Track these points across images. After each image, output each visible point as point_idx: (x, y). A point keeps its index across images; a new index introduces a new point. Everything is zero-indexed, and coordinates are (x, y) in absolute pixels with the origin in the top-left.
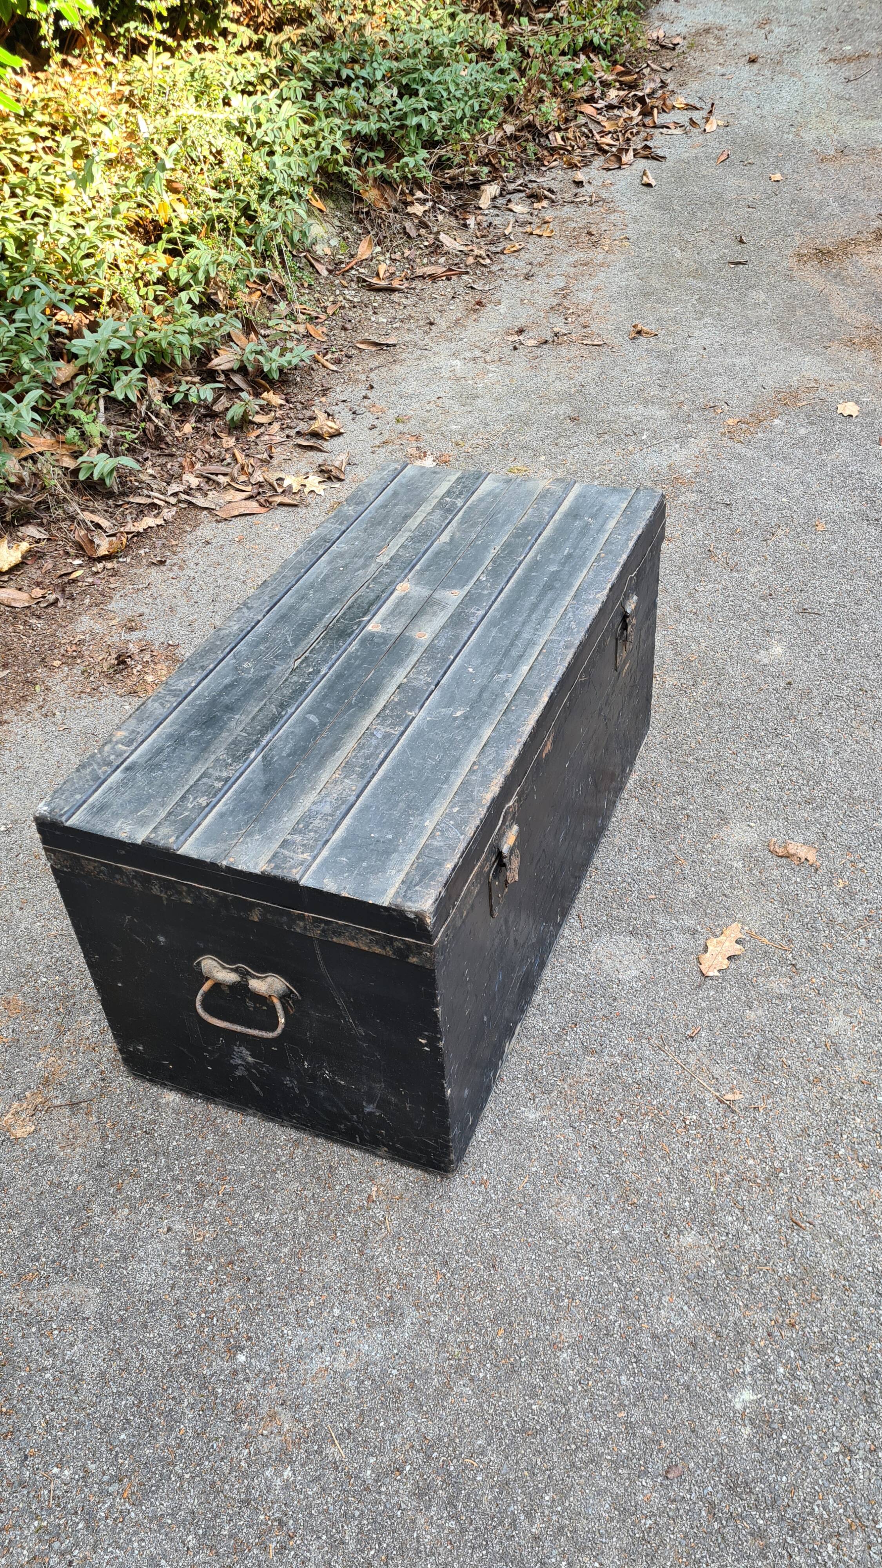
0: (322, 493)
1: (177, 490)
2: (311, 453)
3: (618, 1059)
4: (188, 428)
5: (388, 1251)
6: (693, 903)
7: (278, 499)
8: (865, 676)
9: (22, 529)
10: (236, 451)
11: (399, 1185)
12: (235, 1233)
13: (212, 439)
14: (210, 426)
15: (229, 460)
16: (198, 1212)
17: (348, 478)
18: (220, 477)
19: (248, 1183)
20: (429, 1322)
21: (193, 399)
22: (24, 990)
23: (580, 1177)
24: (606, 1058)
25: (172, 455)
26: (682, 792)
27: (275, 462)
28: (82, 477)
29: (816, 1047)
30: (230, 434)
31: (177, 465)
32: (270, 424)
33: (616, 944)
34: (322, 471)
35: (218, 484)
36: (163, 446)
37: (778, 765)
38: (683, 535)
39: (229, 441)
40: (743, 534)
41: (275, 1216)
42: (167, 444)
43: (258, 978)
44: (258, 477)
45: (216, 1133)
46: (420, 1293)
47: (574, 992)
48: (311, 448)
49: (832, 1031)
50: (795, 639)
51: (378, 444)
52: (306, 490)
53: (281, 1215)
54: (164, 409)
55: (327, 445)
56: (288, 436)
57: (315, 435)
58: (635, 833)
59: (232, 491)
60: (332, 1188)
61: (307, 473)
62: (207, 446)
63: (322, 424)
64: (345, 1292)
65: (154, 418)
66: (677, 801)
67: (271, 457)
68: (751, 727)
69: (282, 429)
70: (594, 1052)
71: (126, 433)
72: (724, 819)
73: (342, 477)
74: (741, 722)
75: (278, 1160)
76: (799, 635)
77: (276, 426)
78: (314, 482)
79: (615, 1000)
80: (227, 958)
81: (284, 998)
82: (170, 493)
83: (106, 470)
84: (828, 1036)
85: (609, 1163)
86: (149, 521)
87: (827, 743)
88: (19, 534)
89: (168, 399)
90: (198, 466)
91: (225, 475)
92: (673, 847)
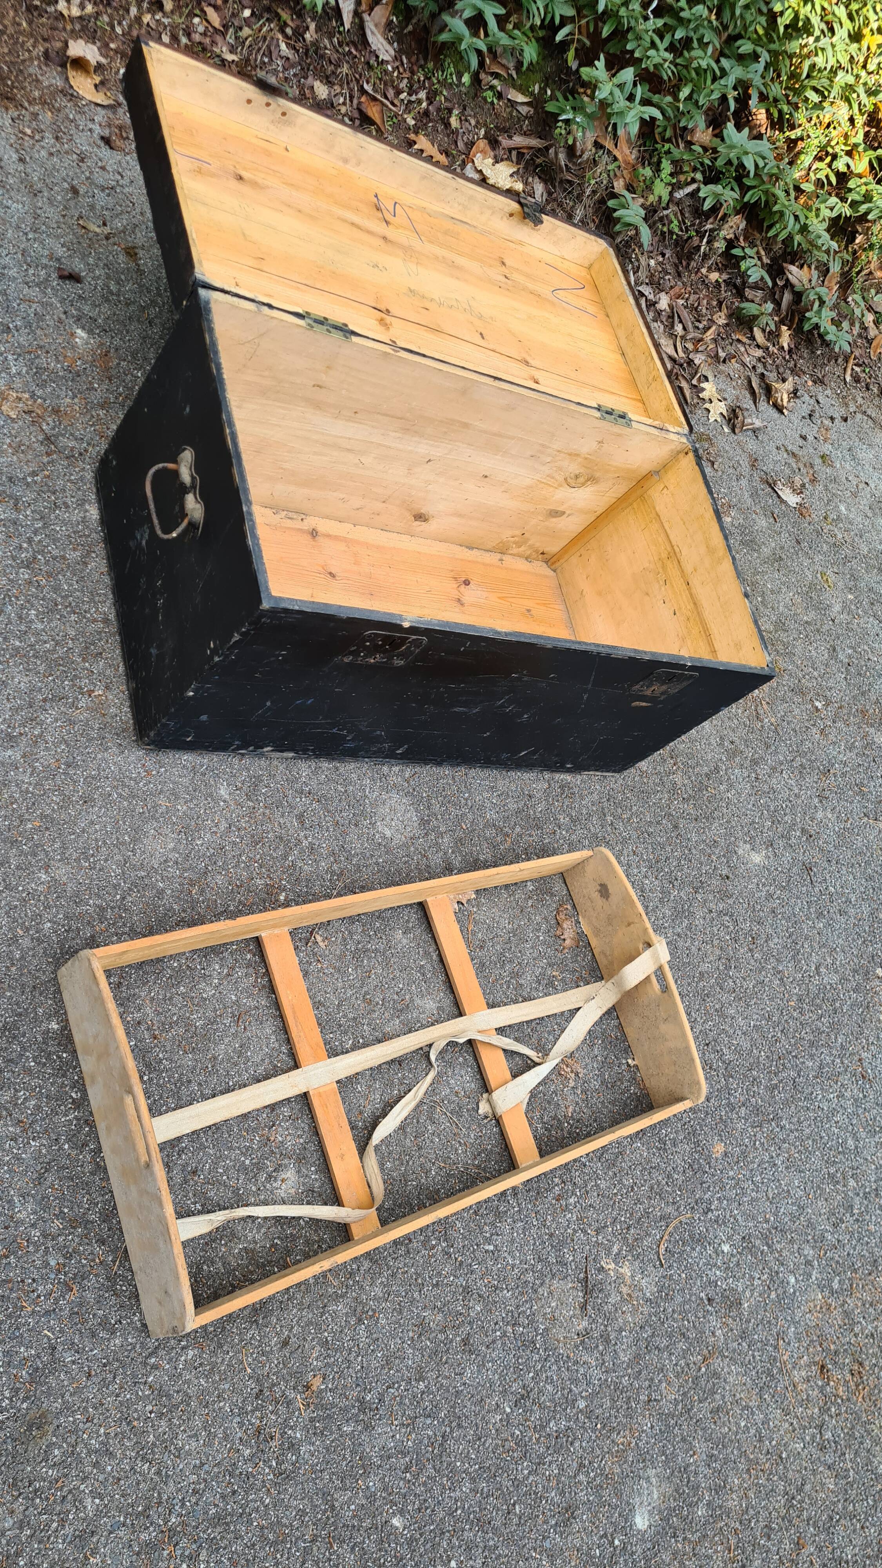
0: (712, 420)
1: (646, 293)
2: (748, 396)
3: (305, 843)
4: (714, 276)
5: (56, 720)
6: (475, 860)
7: (684, 384)
8: (768, 938)
9: (537, 180)
10: (714, 328)
11: (113, 710)
12: (11, 601)
13: (715, 303)
14: (725, 293)
15: (701, 326)
16: (13, 567)
17: (740, 437)
18: (680, 326)
19: (55, 596)
20: (17, 768)
21: (743, 265)
22: (122, 363)
23: (192, 844)
24: (302, 834)
25: (679, 275)
26: (574, 820)
27: (722, 367)
28: (611, 203)
29: (397, 993)
30: (730, 316)
31: (673, 283)
32: (758, 346)
33: (407, 811)
34: (734, 411)
35: (673, 327)
36: (684, 263)
37: (642, 891)
38: (834, 743)
39: (721, 319)
40: (863, 794)
41: (40, 626)
42: (688, 265)
43: (196, 498)
44: (698, 359)
45: (82, 557)
46: (36, 754)
47: (346, 791)
48: (753, 393)
49: (418, 1001)
50: (776, 869)
51: (789, 448)
52: (707, 405)
53: (43, 630)
54: (720, 245)
55: (763, 405)
56: (754, 367)
57: (768, 391)
58: (516, 794)
59: (671, 342)
60: (84, 660)
61: (725, 399)
62: (705, 302)
63: (783, 391)
64: (8, 699)
65: (705, 240)
66: (563, 819)
67: (724, 361)
68: (667, 858)
69: (759, 360)
70: (302, 823)
71: (676, 222)
73: (737, 431)
74: (668, 849)
75: (85, 612)
76: (782, 872)
77: (759, 353)
78: (718, 409)
79: (356, 825)
80: (199, 466)
81: (192, 525)
82: (640, 288)
83: (628, 220)
84: (412, 1000)
85: (215, 863)
87: (684, 925)
88: (530, 179)
89: (731, 244)
90: (681, 302)
91: (684, 328)
92: (518, 829)
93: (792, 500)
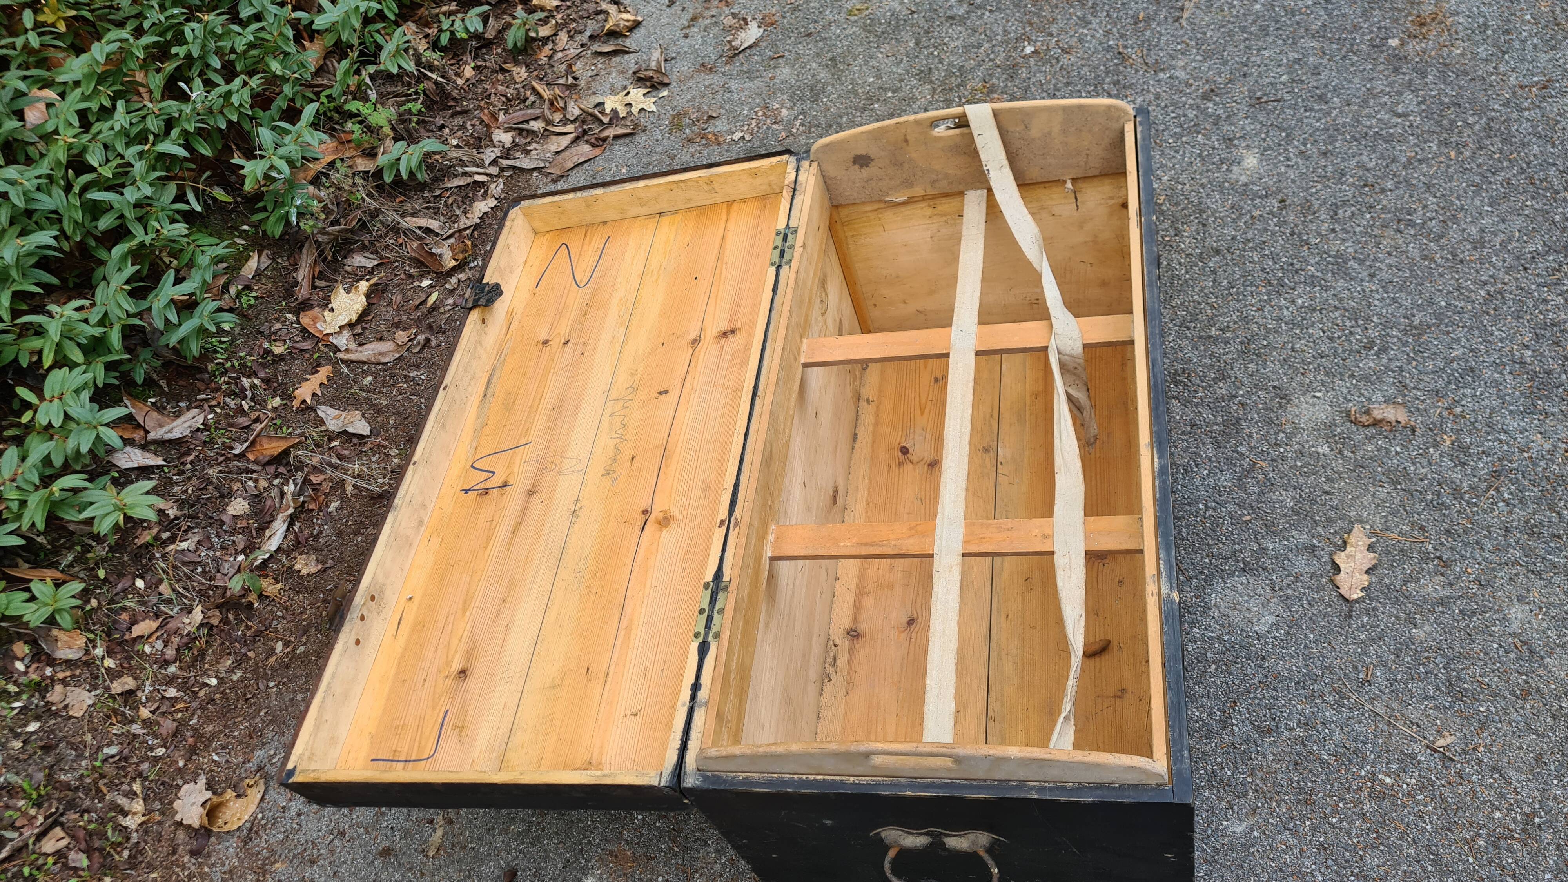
0: (653, 108)
1: (493, 156)
2: (617, 59)
3: (1300, 732)
4: (468, 72)
6: (1297, 513)
7: (610, 132)
8: (1361, 166)
9: (348, 261)
10: (534, 83)
13: (500, 77)
14: (491, 60)
15: (532, 98)
17: (674, 78)
18: (532, 123)
21: (461, 35)
22: (625, 837)
24: (1286, 733)
25: (466, 112)
26: (1223, 376)
27: (582, 83)
28: (388, 178)
29: (1507, 652)
30: (517, 63)
31: (476, 121)
32: (555, 35)
33: (1233, 588)
34: (640, 79)
35: (533, 132)
36: (452, 103)
37: (1314, 310)
38: (1080, 40)
39: (520, 73)
40: (1148, 20)
42: (454, 99)
43: (957, 836)
44: (574, 111)
47: (1214, 662)
48: (615, 53)
49: (1515, 627)
50: (1264, 140)
51: (686, 23)
52: (635, 110)
54: (435, 57)
55: (630, 43)
56: (582, 45)
57: (613, 34)
58: (1193, 444)
59: (554, 138)
61: (625, 88)
62: (500, 88)
63: (615, 17)
65: (429, 74)
66: (1222, 389)
67: (575, 79)
68: (1263, 270)
69: (571, 38)
70: (1269, 731)
71: (410, 105)
72: (1284, 397)
73: (666, 81)
74: (1250, 267)
76: (1267, 133)
77: (563, 36)
78: (638, 97)
79: (1263, 659)
80: (913, 824)
81: (992, 849)
82: (487, 163)
83: (414, 164)
84: (1515, 635)
85: (1347, 861)
86: (482, 207)
87: (1356, 266)
88: (348, 268)
89: (435, 45)
90: (502, 117)
91: (535, 119)
92: (1243, 449)
93: (752, 33)
